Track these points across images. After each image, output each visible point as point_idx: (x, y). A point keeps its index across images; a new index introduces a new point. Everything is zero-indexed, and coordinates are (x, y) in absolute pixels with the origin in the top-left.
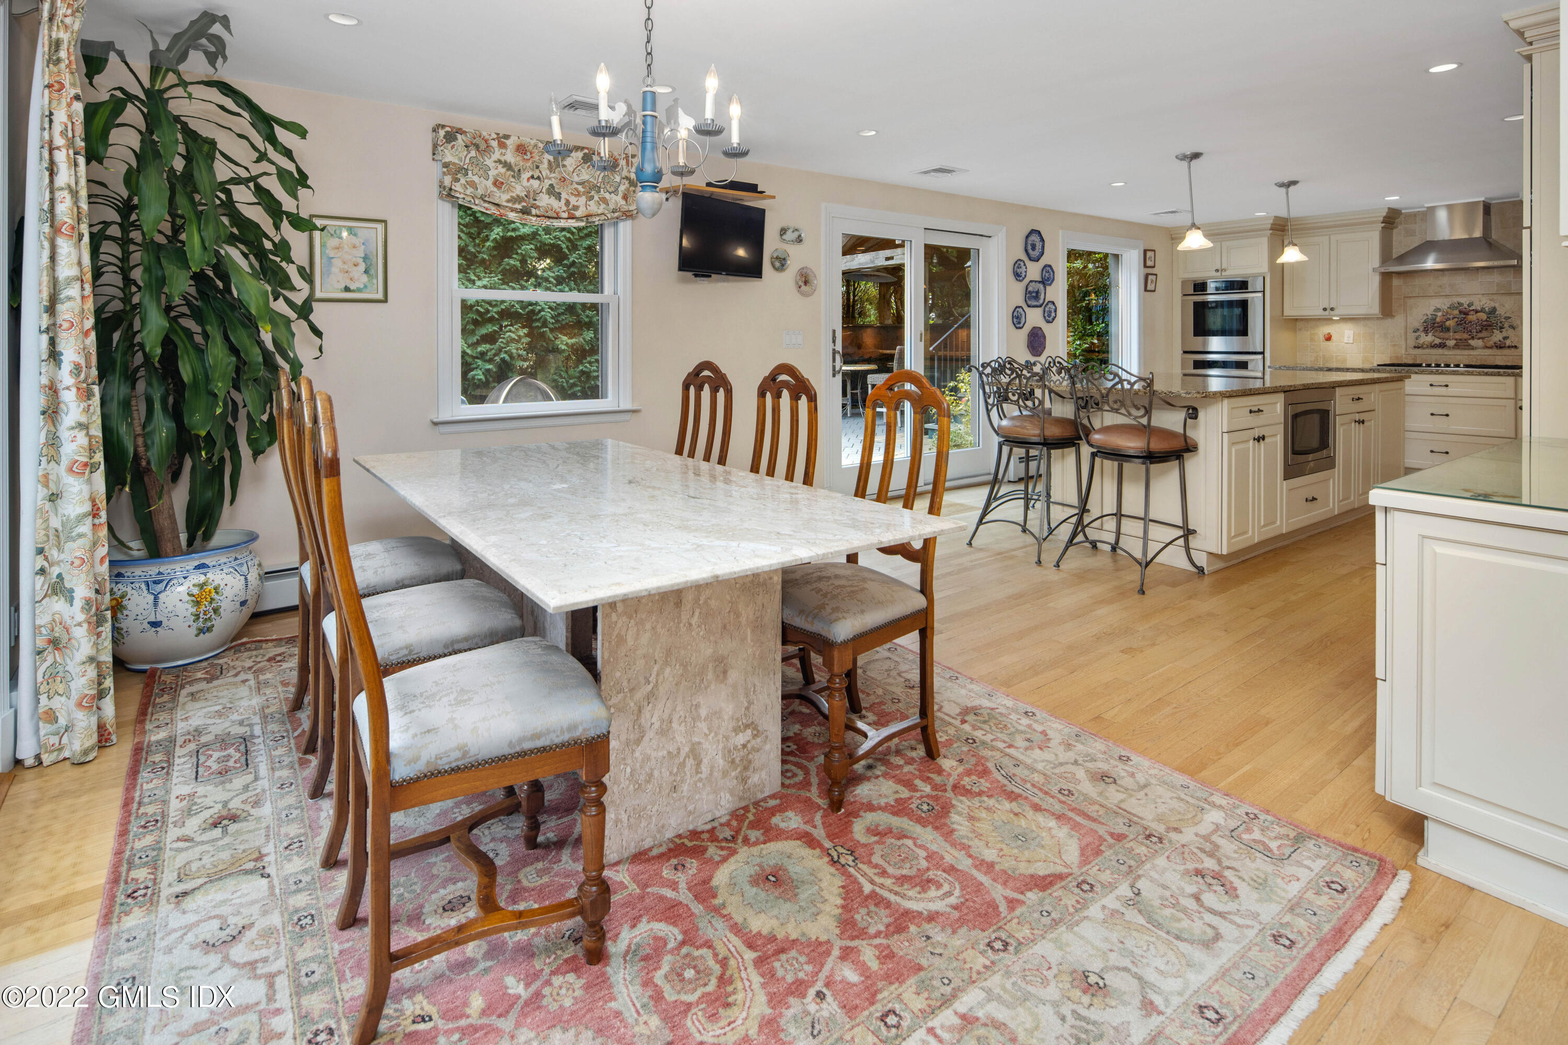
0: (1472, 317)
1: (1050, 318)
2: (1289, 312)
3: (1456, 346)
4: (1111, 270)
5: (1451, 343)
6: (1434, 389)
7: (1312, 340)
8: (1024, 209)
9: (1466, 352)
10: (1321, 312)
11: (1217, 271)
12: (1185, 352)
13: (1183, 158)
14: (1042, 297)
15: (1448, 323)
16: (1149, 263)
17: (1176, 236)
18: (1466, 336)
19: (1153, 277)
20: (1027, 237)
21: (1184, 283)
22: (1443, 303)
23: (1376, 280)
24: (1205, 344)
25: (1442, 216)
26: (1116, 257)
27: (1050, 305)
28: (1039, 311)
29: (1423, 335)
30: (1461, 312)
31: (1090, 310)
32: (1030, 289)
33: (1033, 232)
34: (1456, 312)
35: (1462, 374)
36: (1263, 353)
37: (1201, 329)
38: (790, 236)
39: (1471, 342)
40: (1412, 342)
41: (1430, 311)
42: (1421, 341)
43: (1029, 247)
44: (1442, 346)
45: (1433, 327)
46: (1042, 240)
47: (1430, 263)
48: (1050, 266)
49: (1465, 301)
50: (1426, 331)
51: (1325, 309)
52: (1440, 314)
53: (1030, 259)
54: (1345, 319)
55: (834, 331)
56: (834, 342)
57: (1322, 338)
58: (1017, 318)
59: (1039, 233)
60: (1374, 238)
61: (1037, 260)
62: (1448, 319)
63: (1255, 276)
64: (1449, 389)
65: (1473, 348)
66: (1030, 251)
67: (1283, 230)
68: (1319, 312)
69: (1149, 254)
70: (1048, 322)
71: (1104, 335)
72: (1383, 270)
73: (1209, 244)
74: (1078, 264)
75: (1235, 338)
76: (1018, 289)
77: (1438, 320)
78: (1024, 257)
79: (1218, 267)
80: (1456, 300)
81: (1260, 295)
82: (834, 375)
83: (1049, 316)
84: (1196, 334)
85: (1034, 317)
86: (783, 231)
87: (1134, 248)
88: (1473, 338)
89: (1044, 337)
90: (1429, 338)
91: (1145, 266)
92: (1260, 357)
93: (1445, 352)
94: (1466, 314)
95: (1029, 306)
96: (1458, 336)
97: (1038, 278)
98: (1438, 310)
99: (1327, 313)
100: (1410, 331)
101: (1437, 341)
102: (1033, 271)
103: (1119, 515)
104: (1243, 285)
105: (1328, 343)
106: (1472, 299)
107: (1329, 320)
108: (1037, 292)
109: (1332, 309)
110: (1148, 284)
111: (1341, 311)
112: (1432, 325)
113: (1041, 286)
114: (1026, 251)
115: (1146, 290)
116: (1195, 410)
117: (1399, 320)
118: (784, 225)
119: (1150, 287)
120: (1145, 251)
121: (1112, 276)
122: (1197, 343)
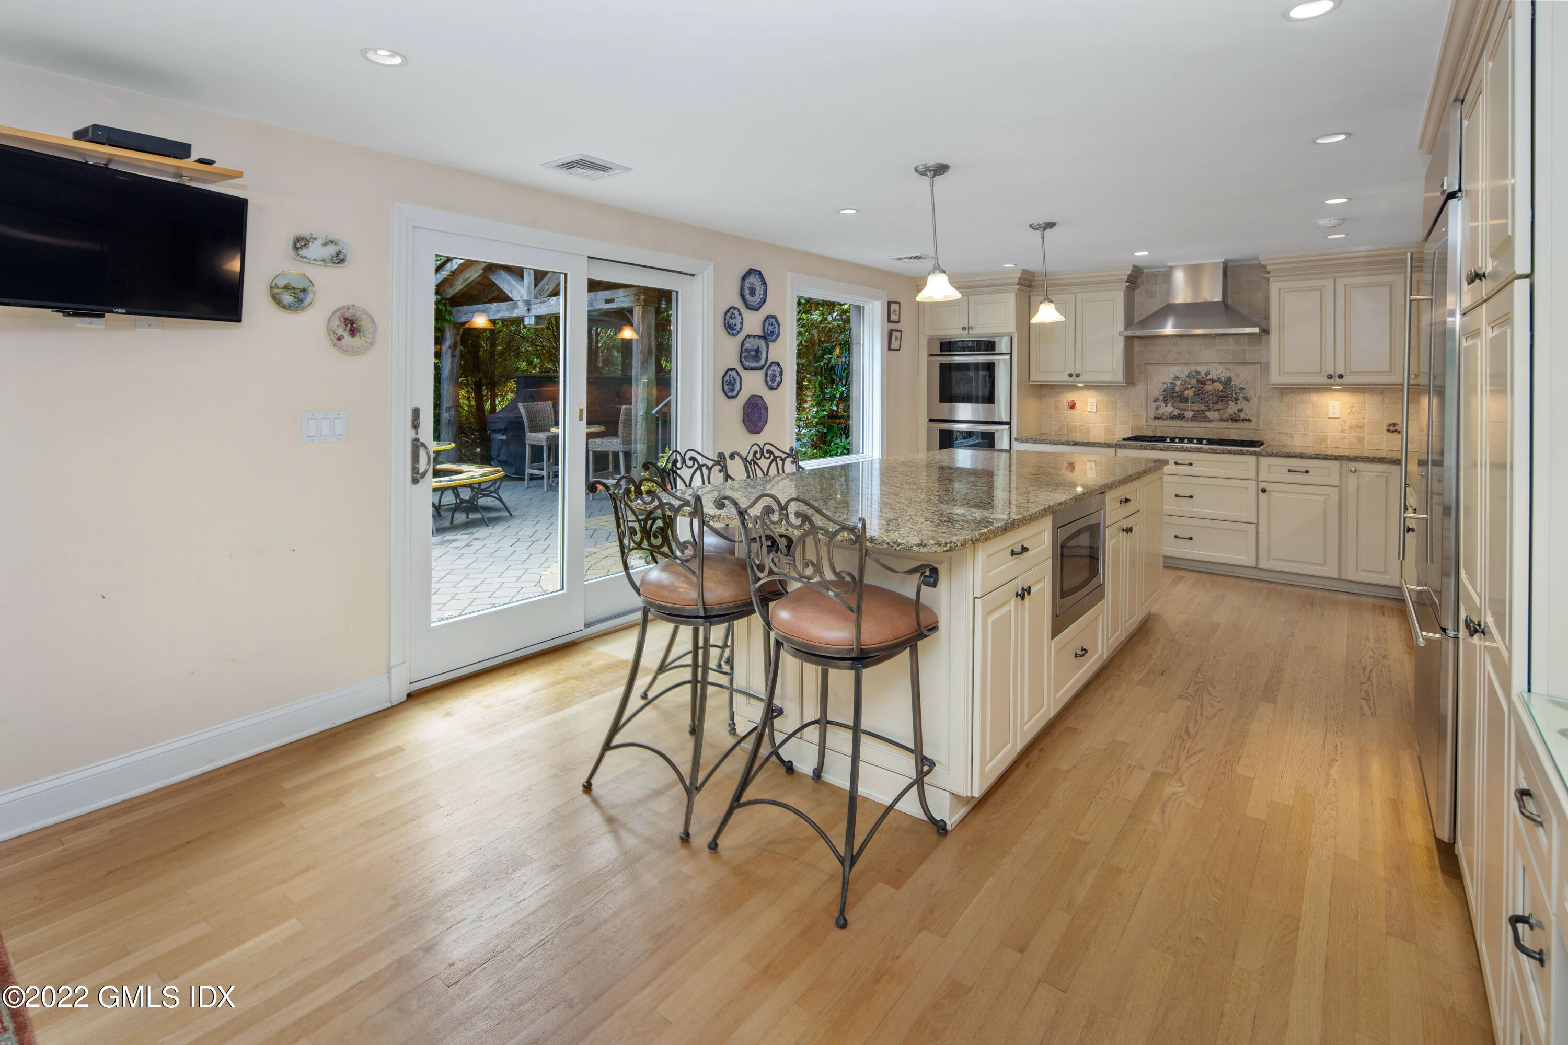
0: (1209, 387)
1: (773, 383)
2: (1036, 377)
3: (1194, 418)
4: (853, 324)
5: (1189, 414)
6: (1179, 467)
7: (1056, 407)
8: (738, 241)
9: (1203, 425)
10: (1066, 378)
11: (964, 328)
12: (931, 420)
13: (923, 171)
14: (764, 356)
15: (1186, 393)
16: (894, 318)
17: (918, 284)
18: (1203, 407)
19: (898, 334)
20: (744, 278)
21: (931, 340)
22: (1181, 371)
23: (1120, 344)
24: (952, 411)
25: (1179, 277)
26: (859, 309)
27: (775, 367)
28: (760, 375)
29: (1163, 404)
30: (1198, 381)
31: (832, 369)
32: (747, 346)
33: (751, 272)
34: (1194, 381)
35: (1206, 452)
36: (1009, 423)
37: (948, 395)
38: (315, 250)
39: (1208, 414)
40: (1152, 413)
41: (1169, 380)
42: (1161, 411)
43: (747, 292)
44: (1181, 417)
45: (1172, 397)
46: (764, 283)
47: (1169, 329)
48: (774, 317)
49: (1202, 370)
50: (1166, 401)
51: (1070, 375)
52: (1178, 383)
53: (748, 307)
54: (1089, 386)
55: (416, 413)
56: (416, 426)
57: (1066, 406)
58: (729, 384)
59: (760, 273)
60: (1119, 297)
61: (757, 309)
62: (1187, 389)
63: (1002, 335)
64: (1193, 468)
65: (1210, 421)
66: (748, 297)
67: (1030, 286)
68: (1065, 378)
69: (894, 307)
70: (771, 388)
71: (845, 399)
72: (1128, 333)
73: (955, 295)
74: (816, 316)
75: (980, 405)
76: (732, 346)
77: (1177, 389)
78: (739, 304)
79: (965, 325)
80: (1194, 368)
81: (1007, 357)
82: (415, 481)
83: (773, 380)
84: (942, 400)
85: (753, 383)
86: (300, 243)
87: (876, 298)
88: (1209, 410)
89: (766, 408)
90: (1168, 409)
91: (889, 321)
92: (1007, 427)
93: (1184, 424)
94: (1204, 383)
95: (745, 368)
96: (1195, 407)
97: (759, 332)
98: (1177, 378)
99: (1072, 379)
100: (1151, 400)
101: (1176, 412)
102: (752, 323)
103: (823, 722)
104: (989, 346)
105: (1071, 411)
106: (1209, 367)
107: (1073, 387)
108: (757, 350)
109: (1078, 375)
110: (892, 341)
111: (1085, 378)
112: (1171, 395)
113: (762, 343)
114: (742, 296)
115: (890, 349)
116: (934, 571)
117: (1140, 387)
118: (304, 232)
119: (895, 345)
120: (889, 303)
121: (854, 331)
122: (943, 410)
